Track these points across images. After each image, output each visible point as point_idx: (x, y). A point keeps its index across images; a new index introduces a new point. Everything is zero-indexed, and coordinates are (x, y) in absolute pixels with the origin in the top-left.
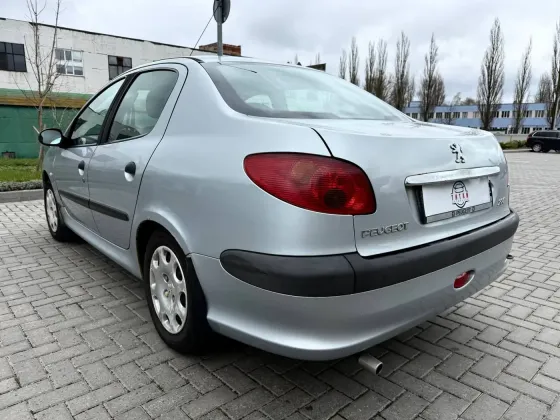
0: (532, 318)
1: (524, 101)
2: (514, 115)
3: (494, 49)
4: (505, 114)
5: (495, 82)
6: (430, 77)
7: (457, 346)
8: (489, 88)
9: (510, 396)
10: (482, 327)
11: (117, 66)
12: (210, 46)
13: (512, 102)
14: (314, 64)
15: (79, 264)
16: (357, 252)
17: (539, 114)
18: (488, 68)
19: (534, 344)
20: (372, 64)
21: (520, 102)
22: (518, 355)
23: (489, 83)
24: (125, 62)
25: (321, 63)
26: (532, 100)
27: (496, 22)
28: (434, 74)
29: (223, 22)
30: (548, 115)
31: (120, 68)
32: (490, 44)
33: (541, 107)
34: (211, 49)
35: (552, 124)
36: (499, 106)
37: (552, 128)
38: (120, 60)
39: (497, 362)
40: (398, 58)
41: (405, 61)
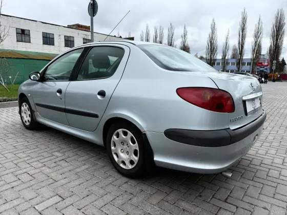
0: (267, 154)
1: (226, 58)
2: (222, 64)
3: (213, 33)
4: (218, 64)
5: (214, 48)
6: (184, 45)
7: (246, 167)
8: (211, 51)
9: (275, 185)
10: (251, 159)
11: (22, 34)
12: (73, 25)
13: (221, 58)
14: (127, 37)
15: (49, 141)
16: (229, 128)
17: (233, 64)
18: (210, 42)
19: (273, 165)
20: (156, 38)
21: (225, 58)
22: (269, 169)
23: (211, 49)
24: (26, 32)
25: (131, 37)
26: (230, 57)
27: (213, 20)
28: (186, 44)
29: (94, 16)
30: (237, 65)
31: (23, 35)
32: (211, 31)
33: (234, 61)
34: (75, 27)
35: (239, 69)
36: (216, 60)
37: (239, 71)
38: (23, 31)
39: (264, 173)
40: (169, 35)
41: (172, 37)
